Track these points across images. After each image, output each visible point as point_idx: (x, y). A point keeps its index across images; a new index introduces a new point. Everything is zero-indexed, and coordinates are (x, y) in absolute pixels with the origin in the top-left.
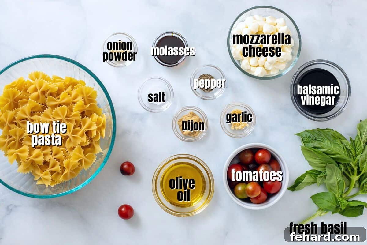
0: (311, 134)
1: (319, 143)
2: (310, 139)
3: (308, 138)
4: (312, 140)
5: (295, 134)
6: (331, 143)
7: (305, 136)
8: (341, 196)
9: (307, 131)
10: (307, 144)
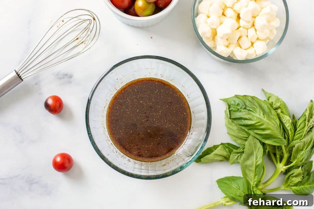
0: (241, 101)
1: (249, 113)
2: (239, 108)
3: (236, 106)
4: (241, 108)
5: (220, 99)
6: (264, 114)
7: (233, 102)
8: (257, 185)
9: (237, 96)
10: (234, 113)
